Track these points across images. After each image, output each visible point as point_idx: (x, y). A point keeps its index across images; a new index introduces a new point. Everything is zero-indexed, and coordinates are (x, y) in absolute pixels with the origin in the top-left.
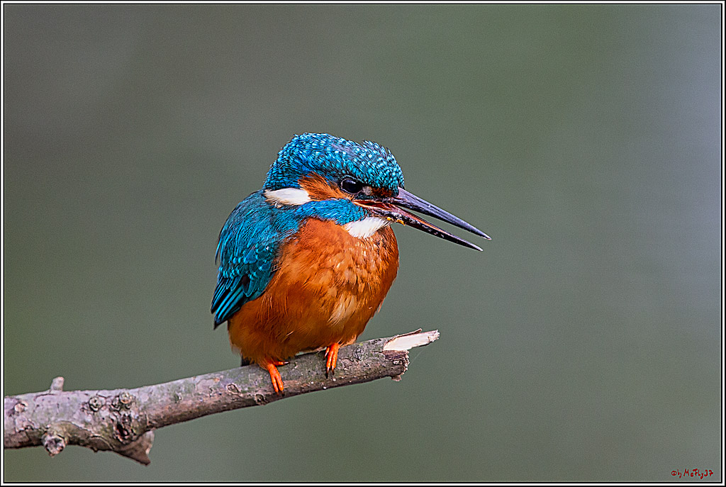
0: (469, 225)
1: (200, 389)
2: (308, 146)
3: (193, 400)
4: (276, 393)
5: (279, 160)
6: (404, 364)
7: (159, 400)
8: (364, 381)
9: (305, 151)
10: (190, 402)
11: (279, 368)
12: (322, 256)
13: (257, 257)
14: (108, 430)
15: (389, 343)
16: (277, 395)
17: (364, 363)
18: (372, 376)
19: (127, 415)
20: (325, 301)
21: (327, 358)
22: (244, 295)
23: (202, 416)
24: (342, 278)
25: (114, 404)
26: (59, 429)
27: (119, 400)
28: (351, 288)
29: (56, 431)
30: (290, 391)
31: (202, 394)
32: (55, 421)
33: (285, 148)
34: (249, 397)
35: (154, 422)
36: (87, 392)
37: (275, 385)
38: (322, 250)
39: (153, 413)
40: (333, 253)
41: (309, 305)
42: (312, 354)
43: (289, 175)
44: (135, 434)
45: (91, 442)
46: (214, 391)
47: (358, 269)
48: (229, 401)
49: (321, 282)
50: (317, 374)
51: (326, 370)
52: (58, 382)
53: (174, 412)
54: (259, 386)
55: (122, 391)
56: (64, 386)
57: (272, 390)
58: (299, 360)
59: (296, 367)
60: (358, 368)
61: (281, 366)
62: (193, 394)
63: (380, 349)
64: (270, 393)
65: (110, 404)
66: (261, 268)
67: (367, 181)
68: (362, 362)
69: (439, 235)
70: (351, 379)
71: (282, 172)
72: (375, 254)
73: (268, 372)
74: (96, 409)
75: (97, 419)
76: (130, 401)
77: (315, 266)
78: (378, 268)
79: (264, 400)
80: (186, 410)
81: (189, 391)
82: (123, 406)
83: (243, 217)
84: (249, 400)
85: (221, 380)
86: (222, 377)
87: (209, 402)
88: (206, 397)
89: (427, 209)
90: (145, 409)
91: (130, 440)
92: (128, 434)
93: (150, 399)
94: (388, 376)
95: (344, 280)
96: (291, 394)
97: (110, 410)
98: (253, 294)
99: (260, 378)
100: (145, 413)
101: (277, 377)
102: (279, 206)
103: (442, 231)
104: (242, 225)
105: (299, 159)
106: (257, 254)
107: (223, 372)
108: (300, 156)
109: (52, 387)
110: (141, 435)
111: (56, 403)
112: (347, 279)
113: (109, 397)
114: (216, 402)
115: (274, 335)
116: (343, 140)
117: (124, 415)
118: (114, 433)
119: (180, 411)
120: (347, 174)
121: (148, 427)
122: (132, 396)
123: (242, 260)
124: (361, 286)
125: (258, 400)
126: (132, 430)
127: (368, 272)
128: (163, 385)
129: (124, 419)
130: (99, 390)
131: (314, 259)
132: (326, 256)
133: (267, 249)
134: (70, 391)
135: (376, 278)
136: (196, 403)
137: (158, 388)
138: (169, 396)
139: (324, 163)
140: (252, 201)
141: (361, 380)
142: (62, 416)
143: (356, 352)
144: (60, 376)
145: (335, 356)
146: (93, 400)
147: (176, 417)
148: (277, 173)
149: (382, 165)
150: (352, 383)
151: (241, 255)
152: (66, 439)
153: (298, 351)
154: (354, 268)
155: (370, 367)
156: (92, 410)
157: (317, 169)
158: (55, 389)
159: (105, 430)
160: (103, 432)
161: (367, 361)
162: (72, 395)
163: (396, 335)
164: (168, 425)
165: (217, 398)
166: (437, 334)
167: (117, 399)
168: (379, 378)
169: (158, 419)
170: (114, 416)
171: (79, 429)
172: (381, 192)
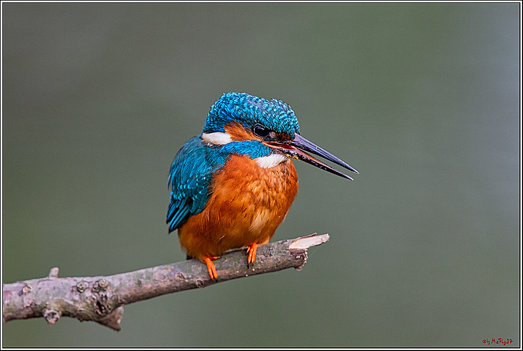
0: (344, 162)
1: (156, 276)
2: (231, 102)
3: (152, 284)
4: (211, 279)
5: (211, 111)
6: (304, 258)
7: (127, 284)
8: (275, 271)
9: (229, 105)
10: (149, 286)
11: (214, 261)
12: (244, 183)
13: (197, 184)
14: (90, 306)
15: (293, 243)
16: (212, 281)
17: (275, 258)
18: (281, 267)
19: (104, 295)
20: (246, 214)
21: (248, 254)
22: (189, 212)
23: (159, 295)
24: (259, 197)
25: (95, 287)
26: (55, 305)
27: (99, 285)
28: (265, 204)
29: (53, 307)
30: (222, 278)
31: (158, 280)
32: (52, 299)
33: (216, 103)
34: (192, 282)
35: (124, 300)
36: (75, 278)
37: (211, 274)
38: (243, 179)
39: (123, 294)
40: (252, 180)
41: (234, 218)
42: (237, 251)
43: (218, 123)
44: (110, 309)
45: (78, 315)
46: (167, 278)
47: (270, 191)
48: (178, 285)
49: (242, 201)
50: (241, 266)
51: (248, 263)
52: (55, 271)
53: (138, 293)
54: (199, 274)
55: (100, 278)
56: (58, 274)
57: (209, 277)
58: (228, 255)
59: (226, 261)
60: (271, 261)
61: (215, 259)
62: (152, 280)
63: (286, 248)
64: (207, 280)
65: (92, 287)
66: (200, 192)
67: (272, 128)
68: (273, 257)
69: (323, 168)
70: (265, 269)
71: (213, 120)
72: (282, 180)
73: (206, 264)
74: (82, 291)
75: (82, 298)
76: (106, 285)
77: (238, 190)
78: (284, 189)
79: (203, 285)
80: (147, 291)
81: (148, 278)
82: (101, 288)
83: (186, 156)
84: (192, 284)
85: (172, 269)
86: (173, 267)
87: (163, 286)
88: (161, 282)
90: (117, 290)
91: (107, 313)
92: (105, 309)
93: (120, 284)
94: (292, 267)
95: (260, 199)
96: (223, 280)
97: (92, 292)
98: (196, 210)
99: (200, 269)
100: (117, 293)
101: (212, 268)
102: (211, 145)
103: (325, 166)
104: (185, 161)
105: (225, 111)
106: (197, 182)
107: (173, 264)
108: (225, 109)
109: (50, 275)
110: (114, 309)
111: (52, 286)
112: (262, 198)
113: (91, 282)
114: (168, 285)
115: (211, 238)
116: (257, 98)
117: (102, 295)
118: (95, 308)
119: (142, 292)
120: (258, 122)
121: (119, 304)
122: (108, 281)
123: (186, 187)
124: (273, 203)
125: (199, 285)
126: (108, 307)
127: (277, 193)
128: (131, 273)
129: (102, 298)
130: (84, 277)
131: (238, 185)
132: (247, 183)
133: (204, 178)
134: (63, 277)
135: (283, 196)
136: (154, 286)
137: (126, 276)
138: (134, 282)
139: (242, 114)
140: (192, 143)
141: (273, 270)
142: (57, 295)
143: (269, 250)
144: (56, 267)
145: (254, 252)
146: (80, 284)
147: (139, 296)
148: (210, 121)
149: (283, 116)
150: (266, 272)
151: (185, 183)
152: (60, 312)
153: (228, 249)
154: (267, 191)
155: (279, 260)
156: (79, 291)
157: (237, 119)
158: (53, 276)
159: (88, 305)
160: (87, 307)
161: (277, 256)
162: (65, 281)
163: (298, 237)
164: (133, 302)
165: (169, 283)
166: (328, 236)
167: (97, 283)
168: (285, 268)
169: (126, 298)
170: (95, 295)
171: (69, 305)
172: (282, 137)
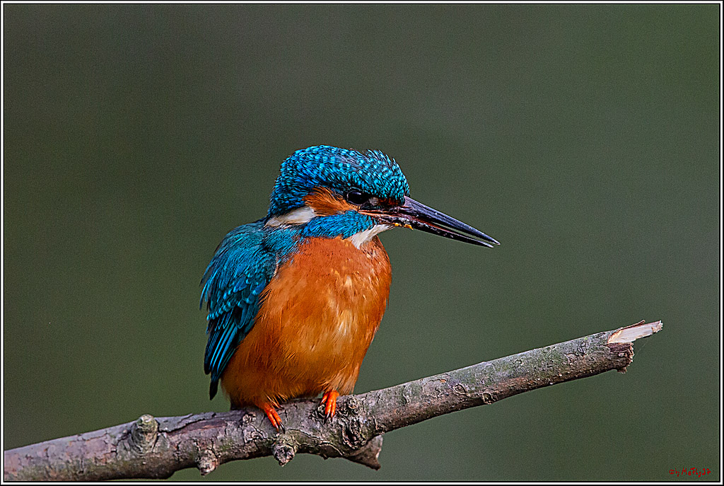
1: (427, 390)
3: (421, 402)
6: (629, 355)
7: (387, 404)
8: (591, 375)
10: (418, 404)
14: (337, 436)
15: (614, 336)
17: (589, 357)
18: (597, 369)
19: (355, 420)
23: (430, 417)
25: (342, 410)
26: (288, 438)
27: (347, 406)
29: (285, 440)
30: (517, 388)
31: (430, 396)
34: (477, 396)
35: (383, 426)
39: (382, 417)
44: (364, 439)
45: (320, 449)
46: (441, 392)
48: (457, 401)
50: (544, 370)
53: (403, 415)
54: (486, 385)
58: (525, 357)
59: (522, 364)
60: (584, 362)
62: (420, 396)
63: (604, 343)
64: (497, 392)
67: (374, 192)
68: (587, 356)
69: (448, 235)
70: (577, 373)
75: (325, 425)
76: (357, 406)
79: (492, 399)
80: (415, 412)
81: (415, 393)
82: (351, 411)
84: (477, 399)
85: (448, 380)
86: (449, 377)
87: (436, 403)
88: (434, 398)
89: (434, 217)
90: (373, 413)
91: (360, 445)
92: (358, 439)
93: (377, 404)
94: (613, 368)
96: (519, 392)
97: (338, 416)
99: (486, 377)
100: (374, 417)
107: (449, 373)
110: (370, 440)
111: (283, 411)
114: (444, 403)
117: (353, 421)
118: (343, 439)
119: (408, 414)
120: (352, 186)
121: (376, 431)
122: (360, 401)
125: (486, 399)
126: (361, 436)
128: (390, 389)
129: (353, 425)
136: (424, 405)
137: (385, 392)
138: (396, 400)
141: (587, 374)
142: (290, 424)
143: (581, 347)
147: (404, 420)
149: (387, 175)
150: (579, 377)
152: (295, 448)
155: (595, 361)
156: (320, 417)
159: (334, 436)
160: (333, 439)
161: (592, 355)
163: (620, 327)
164: (396, 428)
165: (444, 399)
166: (661, 324)
167: (345, 404)
168: (604, 371)
169: (387, 423)
170: (343, 421)
171: (307, 436)
172: (388, 203)
